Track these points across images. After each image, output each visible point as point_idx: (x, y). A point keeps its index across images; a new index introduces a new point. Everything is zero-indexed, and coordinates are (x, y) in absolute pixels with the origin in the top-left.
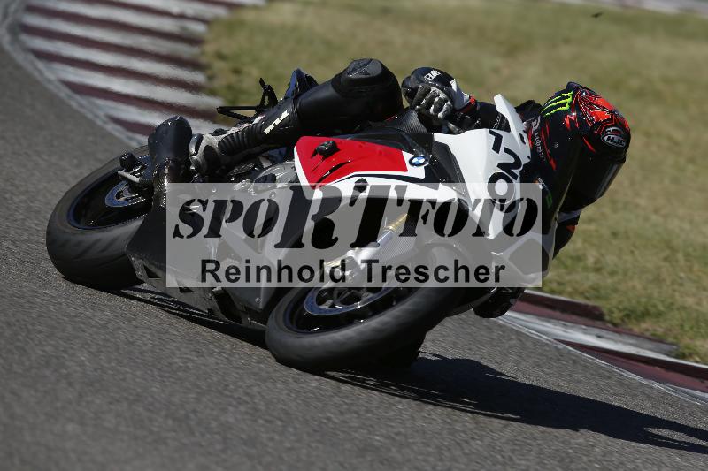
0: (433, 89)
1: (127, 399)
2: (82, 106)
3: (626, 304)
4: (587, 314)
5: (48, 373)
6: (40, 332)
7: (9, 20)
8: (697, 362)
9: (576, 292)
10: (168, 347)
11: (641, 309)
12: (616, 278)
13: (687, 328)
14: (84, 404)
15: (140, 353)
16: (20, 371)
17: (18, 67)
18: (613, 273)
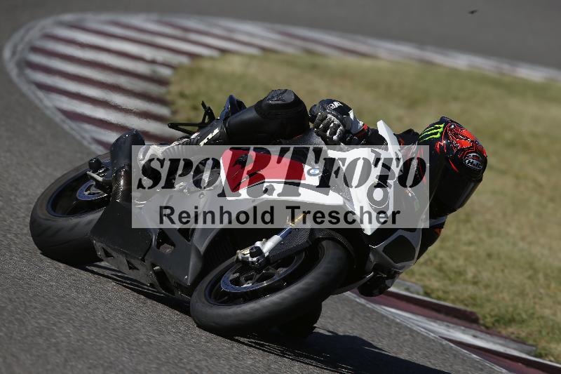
1: (102, 365)
3: (496, 311)
4: (465, 318)
5: (41, 341)
6: (36, 308)
7: (17, 57)
8: (551, 361)
9: (457, 299)
10: (136, 325)
11: (509, 316)
12: (489, 291)
13: (544, 333)
14: (69, 367)
15: (114, 329)
16: (19, 338)
17: (23, 95)
18: (487, 286)
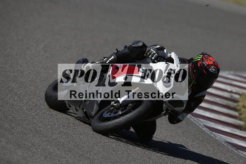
0: (151, 50)
2: (195, 121)
